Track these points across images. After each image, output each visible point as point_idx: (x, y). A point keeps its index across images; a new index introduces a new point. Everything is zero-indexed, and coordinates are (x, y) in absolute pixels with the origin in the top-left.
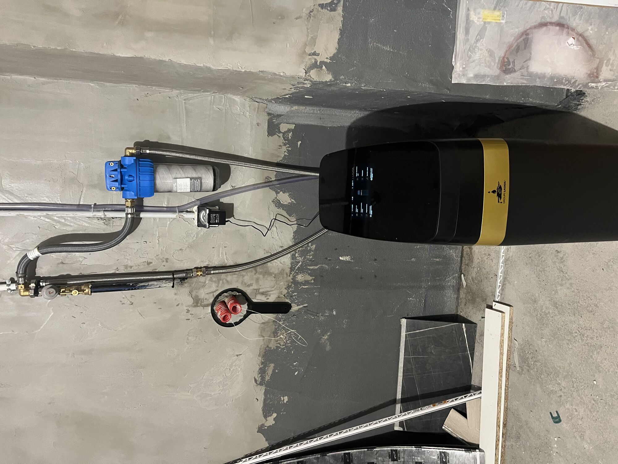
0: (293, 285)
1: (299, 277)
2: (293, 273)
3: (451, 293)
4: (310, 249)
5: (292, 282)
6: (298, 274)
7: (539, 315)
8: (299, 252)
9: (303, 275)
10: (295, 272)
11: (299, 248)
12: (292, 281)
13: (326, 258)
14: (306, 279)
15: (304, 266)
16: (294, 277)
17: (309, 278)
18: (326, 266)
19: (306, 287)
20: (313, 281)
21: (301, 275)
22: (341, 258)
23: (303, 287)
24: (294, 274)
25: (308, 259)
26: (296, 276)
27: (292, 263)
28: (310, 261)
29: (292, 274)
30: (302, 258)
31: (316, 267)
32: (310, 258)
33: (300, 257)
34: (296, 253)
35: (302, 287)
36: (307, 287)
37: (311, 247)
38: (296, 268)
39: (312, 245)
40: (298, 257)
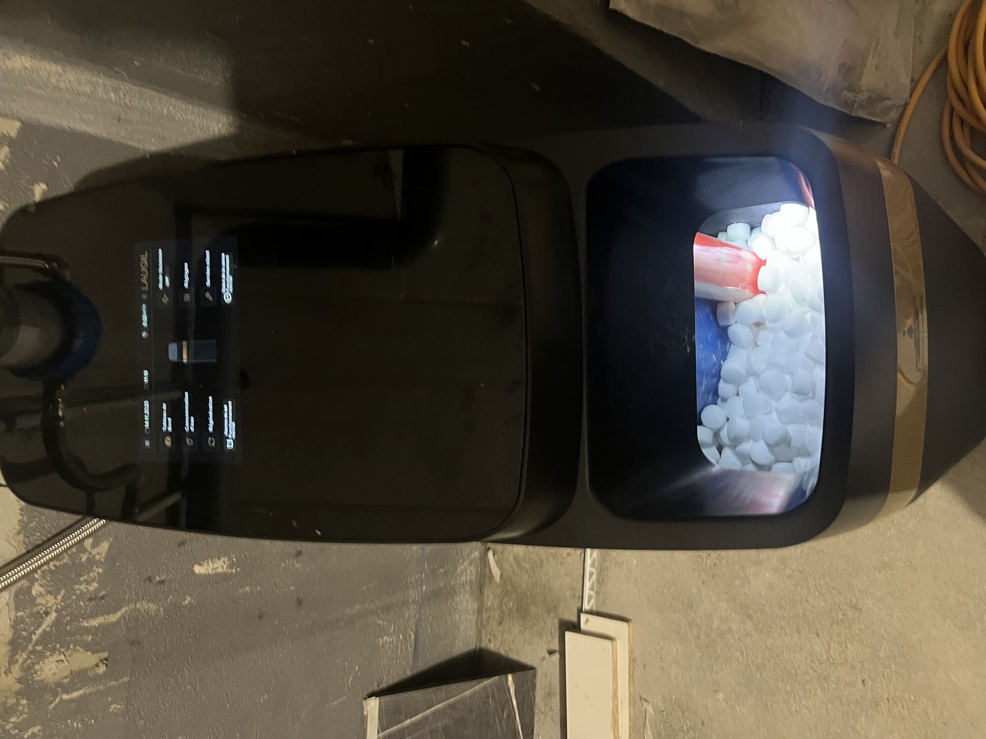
0: (24, 702)
1: (46, 669)
2: (21, 657)
3: (467, 601)
4: (91, 561)
5: (18, 694)
6: (41, 657)
7: (703, 637)
8: (44, 576)
9: (62, 657)
10: (34, 652)
11: (47, 563)
12: (18, 686)
13: (150, 579)
14: (76, 667)
15: (68, 623)
16: (28, 670)
17: (85, 660)
18: (151, 605)
19: (75, 694)
20: (102, 669)
21: (56, 657)
22: (198, 569)
23: (66, 697)
24: (25, 661)
25: (81, 596)
26: (37, 667)
27: (16, 624)
28: (90, 600)
29: (17, 661)
30: (59, 597)
31: (113, 618)
32: (91, 589)
33: (50, 593)
34: (32, 583)
35: (61, 700)
36: (81, 692)
37: (94, 552)
38: (34, 638)
39: (95, 545)
40: (41, 595)
